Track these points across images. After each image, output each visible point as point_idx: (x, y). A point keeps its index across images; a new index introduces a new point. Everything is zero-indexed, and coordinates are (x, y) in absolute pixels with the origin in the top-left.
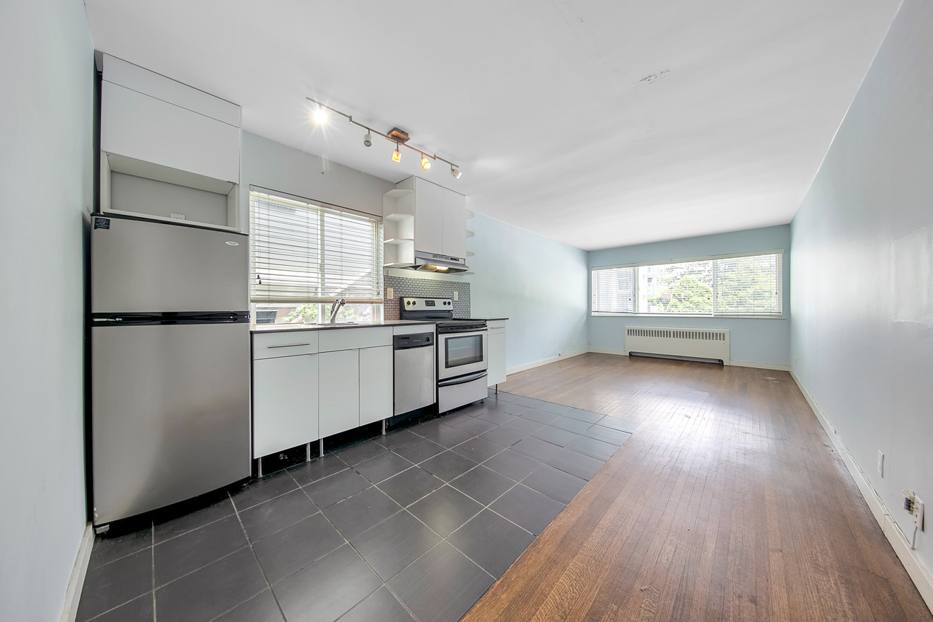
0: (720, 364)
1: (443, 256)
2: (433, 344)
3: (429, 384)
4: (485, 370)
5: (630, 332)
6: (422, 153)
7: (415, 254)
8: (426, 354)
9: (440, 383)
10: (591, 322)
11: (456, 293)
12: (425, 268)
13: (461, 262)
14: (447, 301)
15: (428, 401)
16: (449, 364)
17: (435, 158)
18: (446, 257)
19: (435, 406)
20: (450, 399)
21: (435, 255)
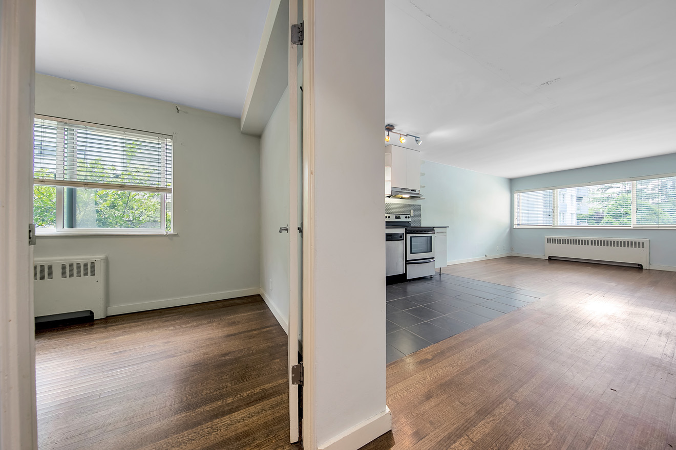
0: (639, 268)
1: (406, 189)
2: (403, 240)
3: (401, 262)
4: (433, 258)
5: (549, 241)
6: (401, 134)
7: (392, 189)
8: (399, 245)
9: (407, 262)
10: (512, 232)
11: (412, 211)
12: (395, 197)
13: (417, 192)
14: (407, 216)
15: (401, 271)
16: (413, 252)
17: (407, 136)
18: (409, 190)
19: (405, 275)
20: (414, 272)
21: (402, 189)
